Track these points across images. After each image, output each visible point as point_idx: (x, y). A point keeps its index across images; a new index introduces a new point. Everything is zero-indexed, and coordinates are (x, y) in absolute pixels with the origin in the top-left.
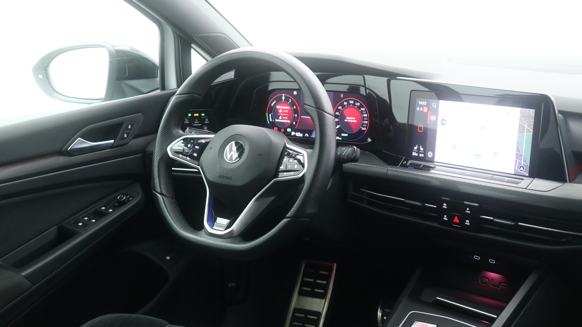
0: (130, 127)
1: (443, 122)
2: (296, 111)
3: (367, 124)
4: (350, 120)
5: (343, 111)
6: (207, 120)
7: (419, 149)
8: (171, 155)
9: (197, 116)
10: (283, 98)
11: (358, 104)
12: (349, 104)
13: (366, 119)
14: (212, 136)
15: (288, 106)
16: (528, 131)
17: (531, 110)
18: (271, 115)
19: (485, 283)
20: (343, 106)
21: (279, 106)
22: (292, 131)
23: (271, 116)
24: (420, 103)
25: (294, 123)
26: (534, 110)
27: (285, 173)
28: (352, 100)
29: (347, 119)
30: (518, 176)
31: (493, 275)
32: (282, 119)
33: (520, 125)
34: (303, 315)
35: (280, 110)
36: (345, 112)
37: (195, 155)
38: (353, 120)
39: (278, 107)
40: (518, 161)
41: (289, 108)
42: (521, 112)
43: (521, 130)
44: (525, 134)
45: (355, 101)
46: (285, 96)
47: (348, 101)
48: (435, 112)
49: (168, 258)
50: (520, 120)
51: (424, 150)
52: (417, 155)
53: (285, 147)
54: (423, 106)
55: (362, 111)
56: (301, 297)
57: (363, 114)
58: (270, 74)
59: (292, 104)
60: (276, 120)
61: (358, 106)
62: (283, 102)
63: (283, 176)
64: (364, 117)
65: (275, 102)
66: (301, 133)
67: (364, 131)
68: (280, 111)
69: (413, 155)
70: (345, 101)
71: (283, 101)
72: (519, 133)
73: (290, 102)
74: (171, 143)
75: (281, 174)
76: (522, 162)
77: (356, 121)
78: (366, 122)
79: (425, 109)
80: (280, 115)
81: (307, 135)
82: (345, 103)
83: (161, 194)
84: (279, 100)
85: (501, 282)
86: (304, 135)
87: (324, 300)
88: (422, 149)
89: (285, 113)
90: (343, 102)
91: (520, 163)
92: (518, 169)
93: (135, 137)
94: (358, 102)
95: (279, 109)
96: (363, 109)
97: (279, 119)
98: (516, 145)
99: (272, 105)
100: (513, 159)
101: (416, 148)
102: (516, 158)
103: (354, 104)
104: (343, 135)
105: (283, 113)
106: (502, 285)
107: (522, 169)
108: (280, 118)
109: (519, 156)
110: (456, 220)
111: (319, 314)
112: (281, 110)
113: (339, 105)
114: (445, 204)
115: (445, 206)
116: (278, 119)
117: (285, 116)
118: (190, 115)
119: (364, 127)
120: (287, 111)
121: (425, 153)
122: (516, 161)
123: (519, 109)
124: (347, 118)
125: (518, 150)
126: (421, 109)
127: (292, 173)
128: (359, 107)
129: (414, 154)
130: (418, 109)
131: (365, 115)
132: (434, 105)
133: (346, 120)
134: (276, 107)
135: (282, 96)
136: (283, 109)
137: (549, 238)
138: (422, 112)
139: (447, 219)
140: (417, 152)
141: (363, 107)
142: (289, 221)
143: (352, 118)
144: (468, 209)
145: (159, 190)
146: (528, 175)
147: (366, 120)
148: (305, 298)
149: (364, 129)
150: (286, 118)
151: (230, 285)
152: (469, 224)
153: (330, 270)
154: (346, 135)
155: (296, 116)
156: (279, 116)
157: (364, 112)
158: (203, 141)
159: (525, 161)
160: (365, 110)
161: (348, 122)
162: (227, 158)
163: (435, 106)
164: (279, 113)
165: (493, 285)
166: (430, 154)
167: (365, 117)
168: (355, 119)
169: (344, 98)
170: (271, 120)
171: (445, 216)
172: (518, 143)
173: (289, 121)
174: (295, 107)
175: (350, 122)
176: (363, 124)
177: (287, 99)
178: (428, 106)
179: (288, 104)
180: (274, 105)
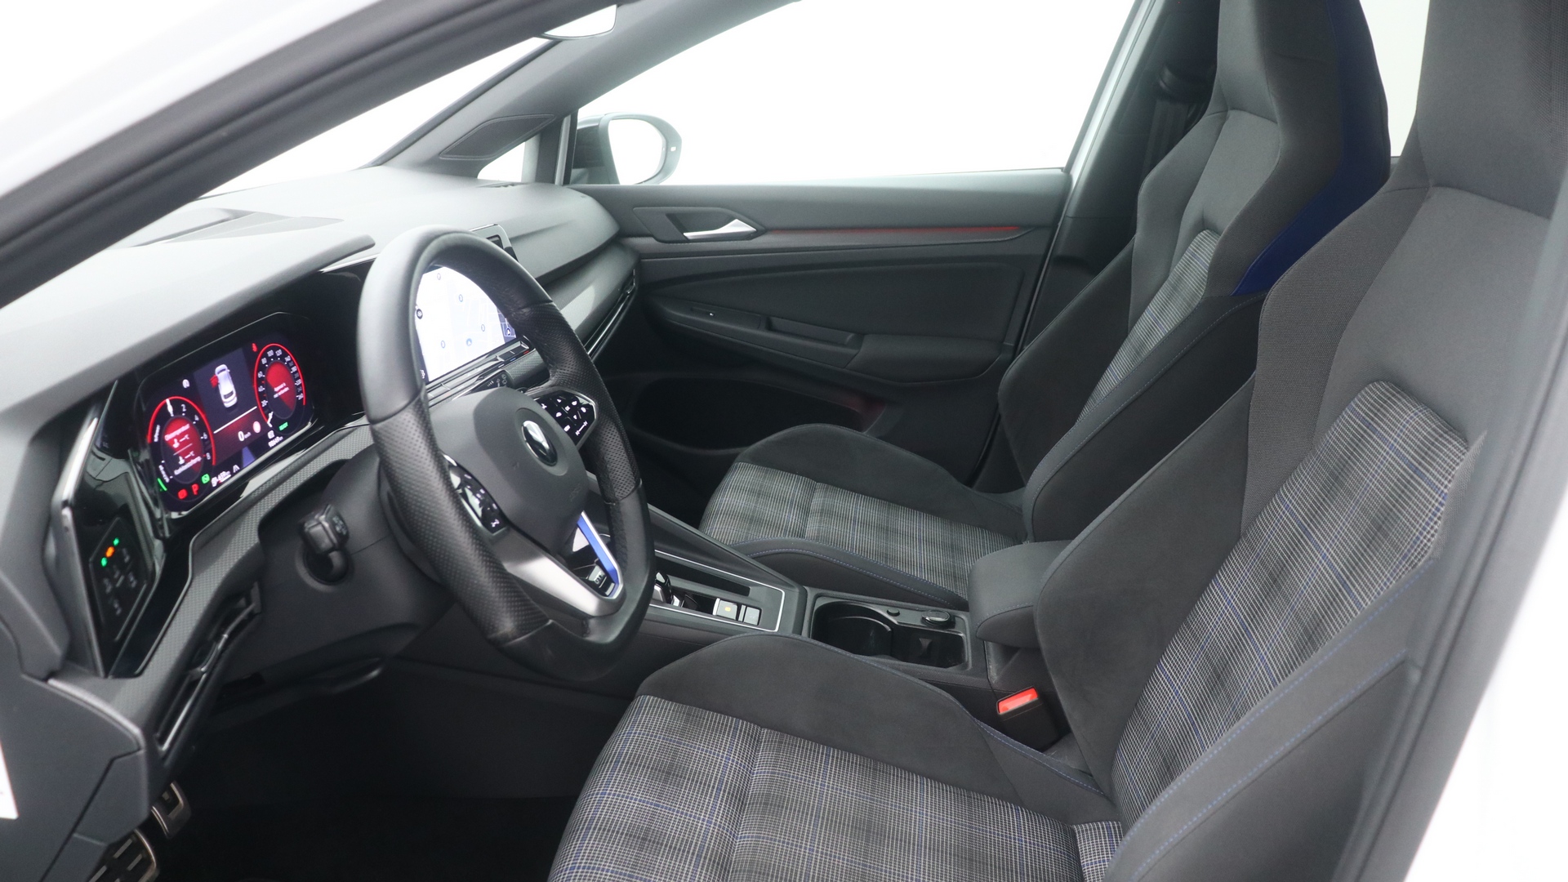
2: (201, 427)
3: (301, 385)
4: (280, 390)
5: (266, 382)
10: (170, 409)
11: (279, 353)
12: (268, 360)
13: (298, 375)
15: (185, 422)
18: (163, 465)
20: (262, 368)
21: (169, 433)
22: (211, 478)
25: (208, 455)
28: (268, 350)
29: (276, 393)
30: (509, 344)
32: (187, 461)
35: (174, 443)
36: (269, 380)
38: (283, 388)
39: (168, 437)
41: (187, 427)
46: (169, 403)
47: (265, 355)
55: (288, 362)
57: (290, 369)
59: (190, 414)
60: (177, 472)
61: (280, 357)
62: (174, 420)
64: (294, 374)
65: (158, 428)
66: (226, 471)
67: (303, 400)
68: (176, 445)
70: (262, 357)
71: (172, 415)
73: (184, 410)
77: (287, 389)
78: (299, 382)
80: (178, 455)
81: (236, 468)
82: (263, 361)
84: (163, 419)
86: (231, 471)
89: (187, 442)
90: (260, 360)
91: (505, 326)
92: (505, 334)
94: (278, 349)
95: (172, 441)
96: (288, 359)
97: (181, 466)
99: (156, 440)
102: (500, 321)
103: (274, 357)
104: (281, 428)
105: (180, 446)
108: (182, 461)
112: (176, 440)
113: (258, 371)
116: (178, 466)
117: (188, 451)
119: (299, 394)
120: (186, 437)
122: (501, 326)
124: (276, 389)
128: (282, 358)
131: (294, 369)
133: (276, 396)
134: (164, 440)
135: (165, 405)
136: (178, 437)
141: (287, 355)
143: (281, 386)
147: (298, 379)
149: (301, 397)
150: (192, 453)
154: (285, 425)
155: (205, 436)
156: (178, 458)
157: (290, 365)
160: (291, 359)
161: (279, 397)
164: (175, 450)
168: (284, 384)
169: (258, 351)
170: (167, 480)
173: (199, 459)
174: (197, 418)
175: (282, 395)
176: (297, 387)
177: (175, 408)
179: (182, 418)
180: (159, 437)
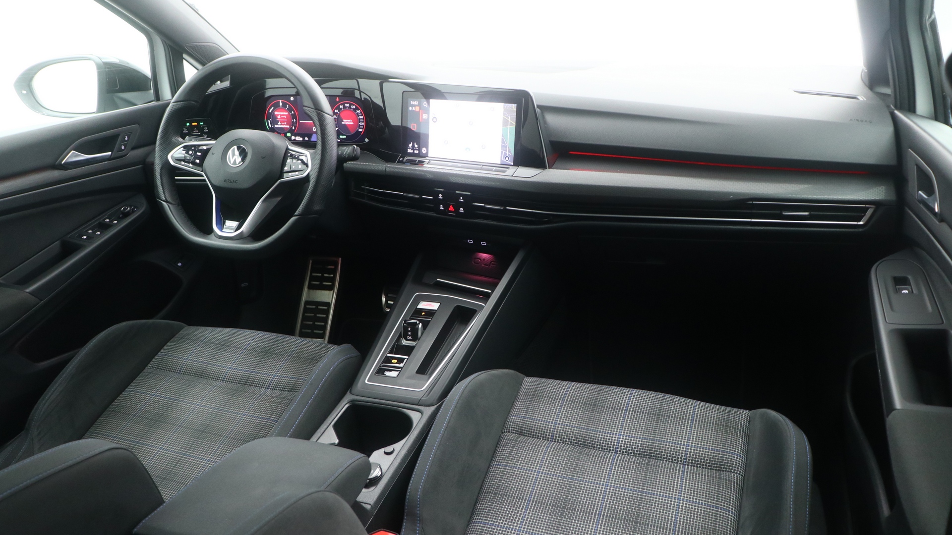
0: (126, 139)
1: (435, 120)
2: (294, 116)
3: (363, 126)
4: (347, 122)
5: (339, 115)
6: (206, 128)
7: (413, 146)
8: (172, 163)
9: (195, 125)
10: (281, 104)
11: (354, 107)
12: (345, 107)
13: (362, 120)
14: (213, 142)
15: (286, 111)
16: (511, 124)
17: (513, 105)
18: (270, 120)
19: (478, 263)
20: (340, 109)
22: (291, 135)
23: (271, 122)
24: (413, 103)
25: (293, 128)
26: (516, 105)
27: (290, 174)
28: (347, 103)
30: (505, 166)
31: (484, 256)
32: (281, 125)
33: (504, 118)
34: (314, 307)
36: (342, 115)
37: (198, 161)
38: (350, 122)
39: (276, 113)
40: (504, 152)
41: (287, 113)
42: (504, 108)
43: (505, 123)
44: (509, 127)
45: (351, 104)
46: (282, 102)
47: (344, 104)
48: (427, 111)
49: (180, 264)
50: (504, 114)
51: (419, 147)
52: (412, 151)
53: (287, 149)
54: (415, 106)
55: (358, 113)
56: (311, 291)
57: (359, 116)
58: (265, 81)
59: (290, 110)
60: (276, 126)
61: (353, 109)
62: (281, 108)
63: (288, 177)
64: (360, 119)
65: (273, 108)
66: (301, 137)
67: (361, 132)
68: (279, 117)
69: (408, 151)
70: (341, 104)
72: (503, 126)
73: (288, 107)
74: (172, 150)
75: (285, 175)
76: (507, 153)
77: (352, 123)
78: (363, 124)
79: (417, 109)
81: (306, 138)
82: (341, 107)
83: (166, 201)
84: (276, 106)
85: (492, 262)
86: (304, 139)
87: (332, 292)
88: (416, 146)
89: (284, 118)
90: (339, 105)
91: (505, 154)
92: (504, 159)
93: (134, 148)
94: (354, 105)
95: (278, 115)
96: (359, 112)
97: (279, 125)
98: (501, 137)
99: (270, 111)
100: (500, 150)
101: (410, 145)
102: (502, 149)
103: (350, 107)
104: (341, 137)
105: (281, 118)
106: (493, 264)
107: (507, 159)
108: (279, 123)
109: (504, 147)
110: (451, 208)
111: (328, 305)
113: (336, 109)
114: (440, 195)
115: (440, 196)
116: (277, 124)
117: (284, 122)
118: (188, 124)
119: (361, 128)
120: (285, 116)
121: (419, 149)
122: (502, 152)
123: (502, 104)
124: (344, 120)
125: (503, 142)
126: (414, 108)
127: (297, 173)
128: (355, 110)
129: (410, 151)
130: (410, 108)
131: (361, 117)
132: (425, 104)
133: (343, 123)
134: (274, 113)
135: (279, 102)
136: (281, 115)
137: (534, 219)
138: (414, 111)
139: (443, 209)
140: (412, 149)
141: (359, 110)
142: (298, 219)
143: (349, 121)
144: (461, 198)
145: (164, 198)
146: (512, 164)
147: (362, 122)
148: (315, 291)
149: (360, 130)
150: (285, 123)
151: (242, 285)
152: (463, 211)
153: (336, 264)
154: (344, 137)
155: (295, 120)
156: (278, 122)
157: (359, 114)
158: (205, 148)
159: (509, 151)
160: (361, 112)
161: (345, 124)
162: (230, 163)
163: (426, 106)
164: (278, 119)
165: (485, 265)
166: (424, 151)
167: (362, 119)
169: (339, 102)
170: (270, 126)
171: (441, 206)
172: (503, 136)
173: (288, 127)
174: (293, 113)
175: (348, 125)
176: (360, 125)
177: (284, 105)
178: (420, 105)
179: (286, 110)
180: (272, 111)
